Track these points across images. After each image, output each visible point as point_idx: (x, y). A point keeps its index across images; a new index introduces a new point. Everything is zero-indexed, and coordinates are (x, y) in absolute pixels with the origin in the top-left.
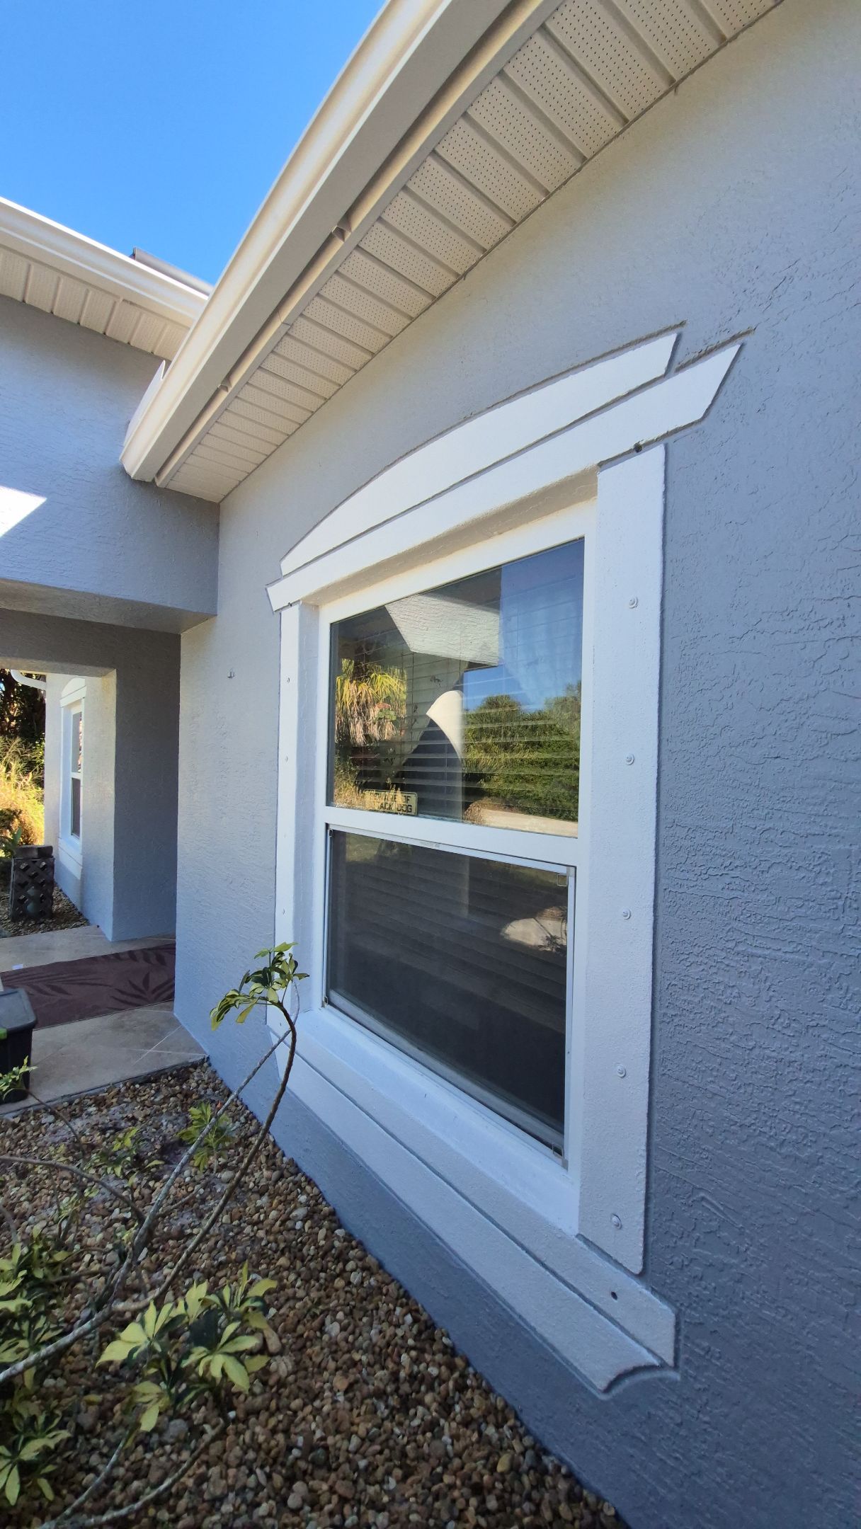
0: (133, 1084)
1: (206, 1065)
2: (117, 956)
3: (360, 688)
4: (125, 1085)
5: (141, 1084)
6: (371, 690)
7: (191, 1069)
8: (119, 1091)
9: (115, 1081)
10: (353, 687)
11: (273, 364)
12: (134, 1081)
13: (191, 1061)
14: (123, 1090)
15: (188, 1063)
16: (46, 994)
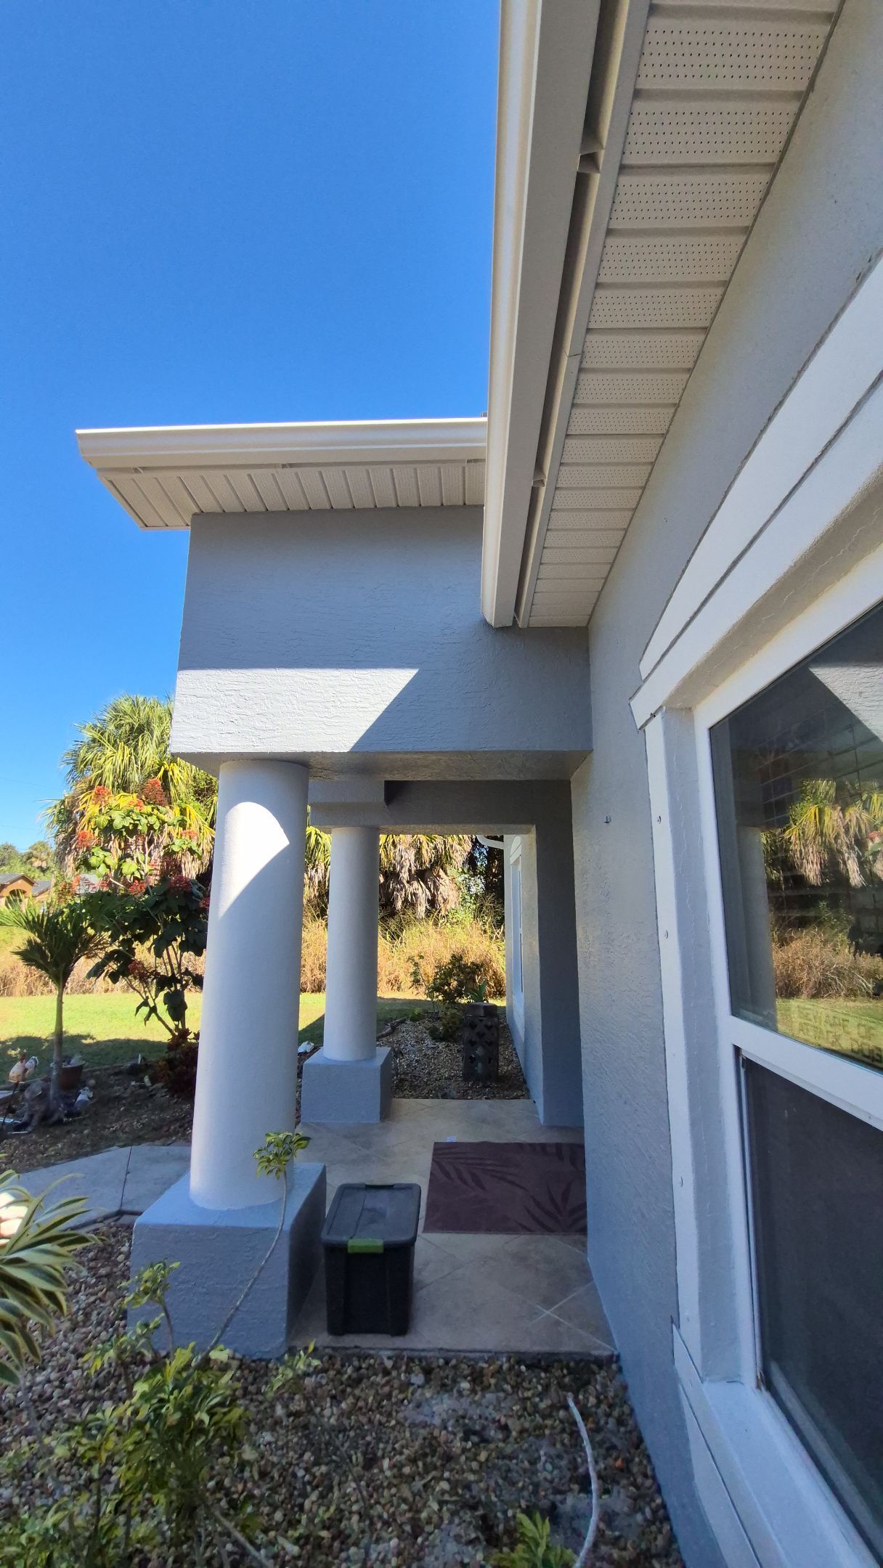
0: (519, 1363)
1: (614, 1367)
2: (543, 1146)
3: (847, 814)
4: (509, 1360)
5: (527, 1367)
6: (865, 815)
7: (594, 1367)
8: (501, 1367)
9: (499, 1349)
10: (836, 814)
11: (582, 421)
12: (520, 1358)
13: (596, 1353)
14: (505, 1366)
15: (590, 1355)
16: (465, 1182)
